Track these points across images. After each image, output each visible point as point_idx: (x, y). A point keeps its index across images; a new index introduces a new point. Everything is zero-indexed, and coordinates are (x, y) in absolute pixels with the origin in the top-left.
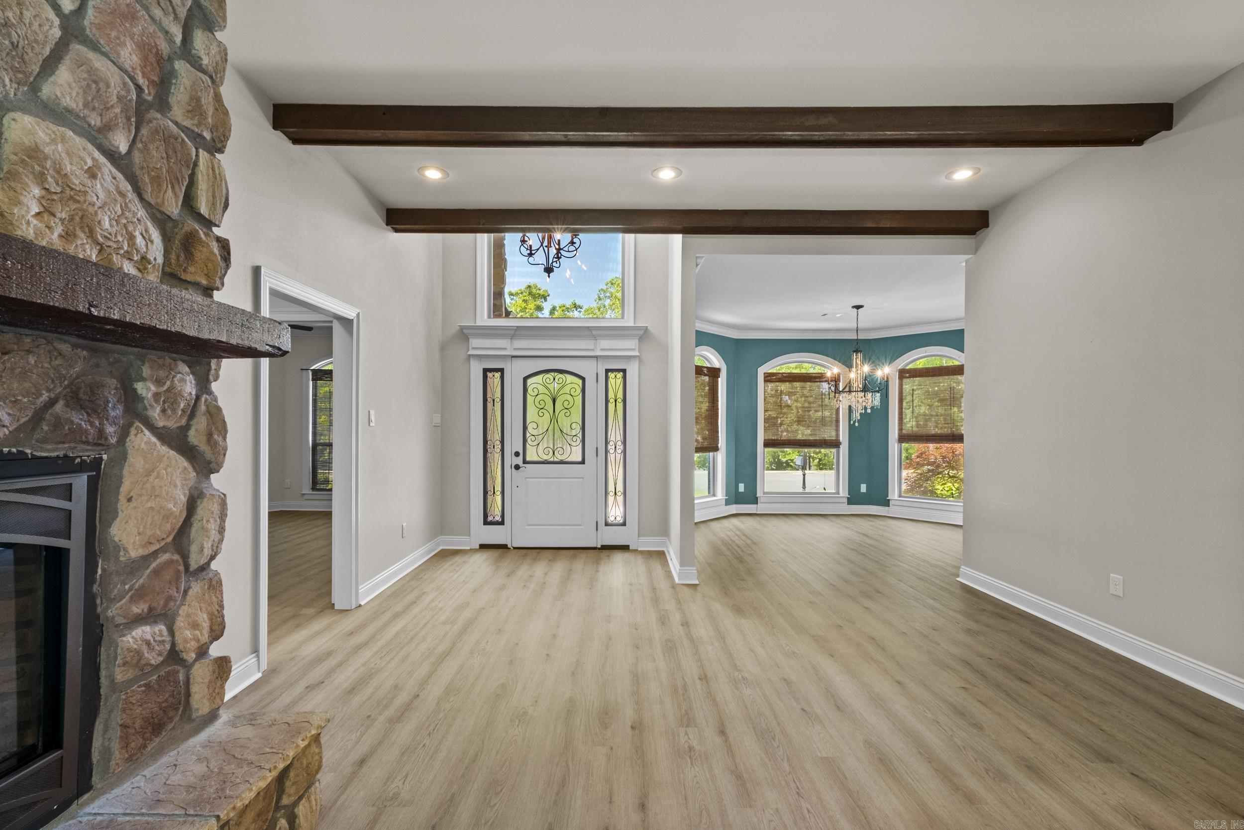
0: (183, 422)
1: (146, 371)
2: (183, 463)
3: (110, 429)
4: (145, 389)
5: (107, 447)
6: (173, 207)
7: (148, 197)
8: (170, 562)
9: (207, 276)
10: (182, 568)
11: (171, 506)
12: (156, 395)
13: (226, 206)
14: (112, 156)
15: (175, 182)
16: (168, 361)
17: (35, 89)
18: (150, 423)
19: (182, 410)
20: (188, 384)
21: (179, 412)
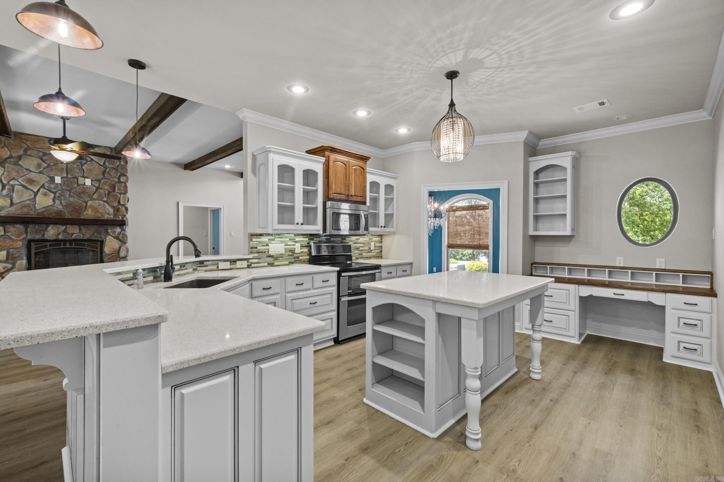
0: (118, 235)
1: (110, 229)
2: (117, 241)
3: (102, 236)
4: (109, 231)
5: (104, 239)
6: (115, 204)
7: (111, 205)
8: (115, 255)
9: (122, 213)
10: (118, 256)
11: (115, 247)
12: (111, 232)
13: (128, 201)
14: (104, 201)
15: (115, 201)
16: (115, 226)
17: (92, 197)
18: (111, 236)
19: (118, 234)
20: (118, 230)
21: (116, 234)
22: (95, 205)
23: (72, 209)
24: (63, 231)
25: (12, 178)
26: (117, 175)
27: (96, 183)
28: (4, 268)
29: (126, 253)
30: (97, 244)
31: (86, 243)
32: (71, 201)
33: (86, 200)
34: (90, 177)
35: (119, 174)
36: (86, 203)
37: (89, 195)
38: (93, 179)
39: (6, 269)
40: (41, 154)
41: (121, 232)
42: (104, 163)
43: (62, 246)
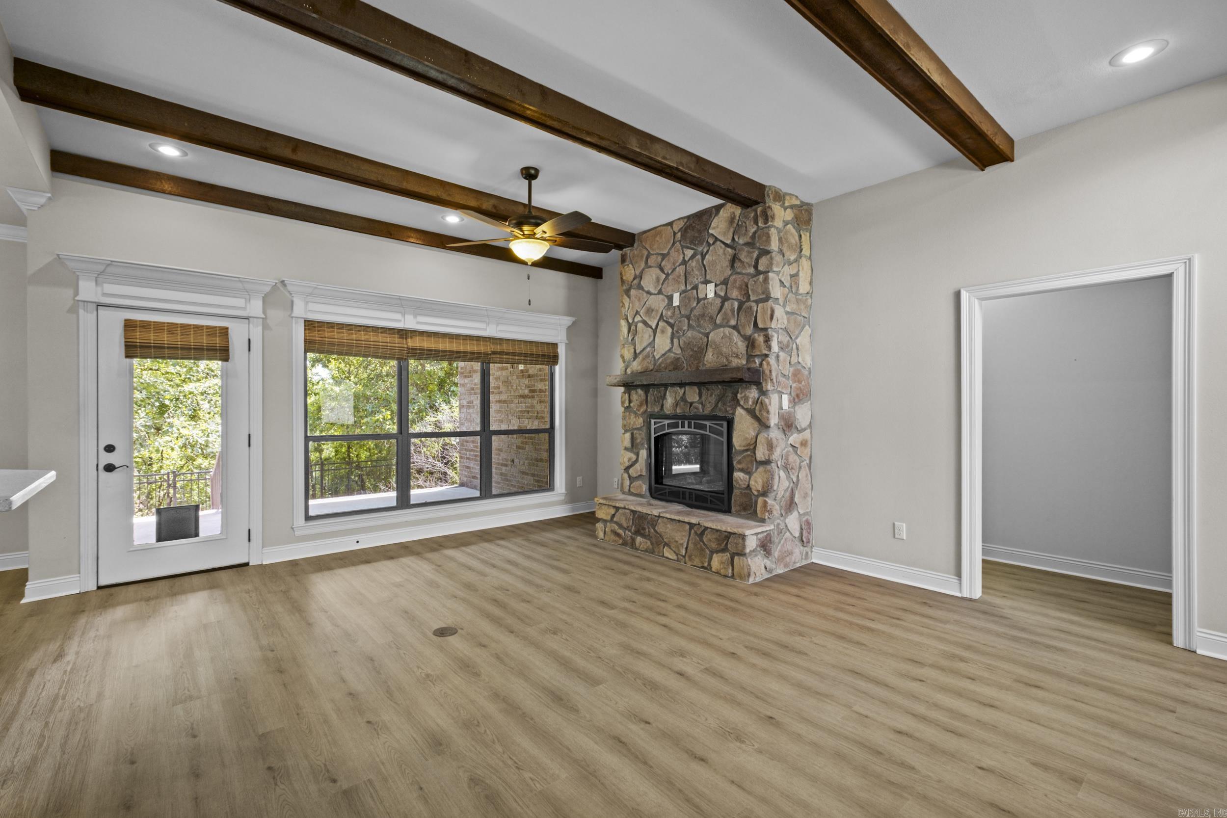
0: (754, 406)
1: (740, 391)
2: (752, 421)
3: (730, 409)
4: (740, 396)
5: (733, 414)
6: (749, 331)
7: (742, 333)
8: (748, 456)
9: (760, 351)
10: (754, 459)
11: (747, 436)
12: (743, 398)
13: (771, 317)
14: (732, 327)
15: (750, 323)
16: (748, 385)
17: (715, 323)
18: (743, 407)
19: (753, 403)
20: (753, 393)
21: (750, 403)
22: (716, 340)
23: (691, 353)
24: (682, 398)
25: (635, 311)
26: (752, 258)
27: (721, 289)
28: (629, 460)
29: (767, 452)
30: (721, 426)
31: (708, 423)
32: (689, 338)
33: (708, 331)
34: (713, 280)
35: (755, 255)
36: (707, 335)
37: (711, 317)
38: (718, 283)
39: (630, 463)
40: (659, 258)
41: (758, 399)
42: (733, 239)
43: (680, 429)
